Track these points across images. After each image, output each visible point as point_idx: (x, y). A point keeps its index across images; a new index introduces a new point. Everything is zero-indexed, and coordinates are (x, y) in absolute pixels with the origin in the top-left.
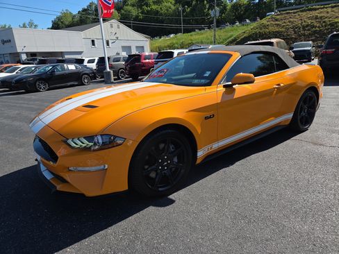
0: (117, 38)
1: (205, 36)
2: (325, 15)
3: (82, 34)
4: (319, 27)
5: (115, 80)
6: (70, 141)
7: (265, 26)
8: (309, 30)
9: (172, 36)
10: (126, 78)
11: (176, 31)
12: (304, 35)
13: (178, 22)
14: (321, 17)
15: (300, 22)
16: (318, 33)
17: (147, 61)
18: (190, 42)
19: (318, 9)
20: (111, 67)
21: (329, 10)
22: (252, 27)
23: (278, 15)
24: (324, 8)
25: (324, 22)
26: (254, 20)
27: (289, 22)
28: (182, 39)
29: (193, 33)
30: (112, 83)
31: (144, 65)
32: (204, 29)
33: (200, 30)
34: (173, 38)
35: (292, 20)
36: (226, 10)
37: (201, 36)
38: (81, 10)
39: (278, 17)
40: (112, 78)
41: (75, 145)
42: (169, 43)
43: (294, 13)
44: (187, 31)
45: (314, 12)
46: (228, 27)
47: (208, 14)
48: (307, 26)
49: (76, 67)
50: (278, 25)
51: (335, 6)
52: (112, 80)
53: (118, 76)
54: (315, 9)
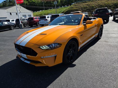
0: (20, 12)
1: (52, 11)
2: (90, 4)
3: (6, 10)
4: (89, 8)
5: (24, 27)
6: (41, 47)
7: (72, 8)
8: (86, 9)
9: (41, 11)
10: (28, 26)
11: (42, 9)
12: (84, 10)
13: (42, 6)
14: (89, 5)
15: (83, 6)
16: (88, 10)
17: (35, 20)
18: (47, 13)
19: (88, 2)
20: (22, 22)
21: (91, 2)
22: (68, 8)
23: (76, 4)
24: (89, 2)
25: (90, 6)
26: (68, 6)
27: (80, 6)
28: (45, 12)
29: (48, 10)
30: (23, 28)
31: (35, 21)
32: (52, 9)
33: (50, 9)
34: (41, 12)
35: (80, 5)
36: (58, 2)
37: (51, 11)
38: (3, 1)
39: (76, 5)
40: (23, 26)
41: (43, 48)
42: (40, 13)
43: (81, 3)
44: (46, 9)
45: (87, 3)
46: (60, 8)
47: (52, 4)
48: (85, 7)
49: (8, 23)
50: (76, 7)
51: (92, 1)
52: (23, 27)
53: (25, 26)
54: (87, 2)
